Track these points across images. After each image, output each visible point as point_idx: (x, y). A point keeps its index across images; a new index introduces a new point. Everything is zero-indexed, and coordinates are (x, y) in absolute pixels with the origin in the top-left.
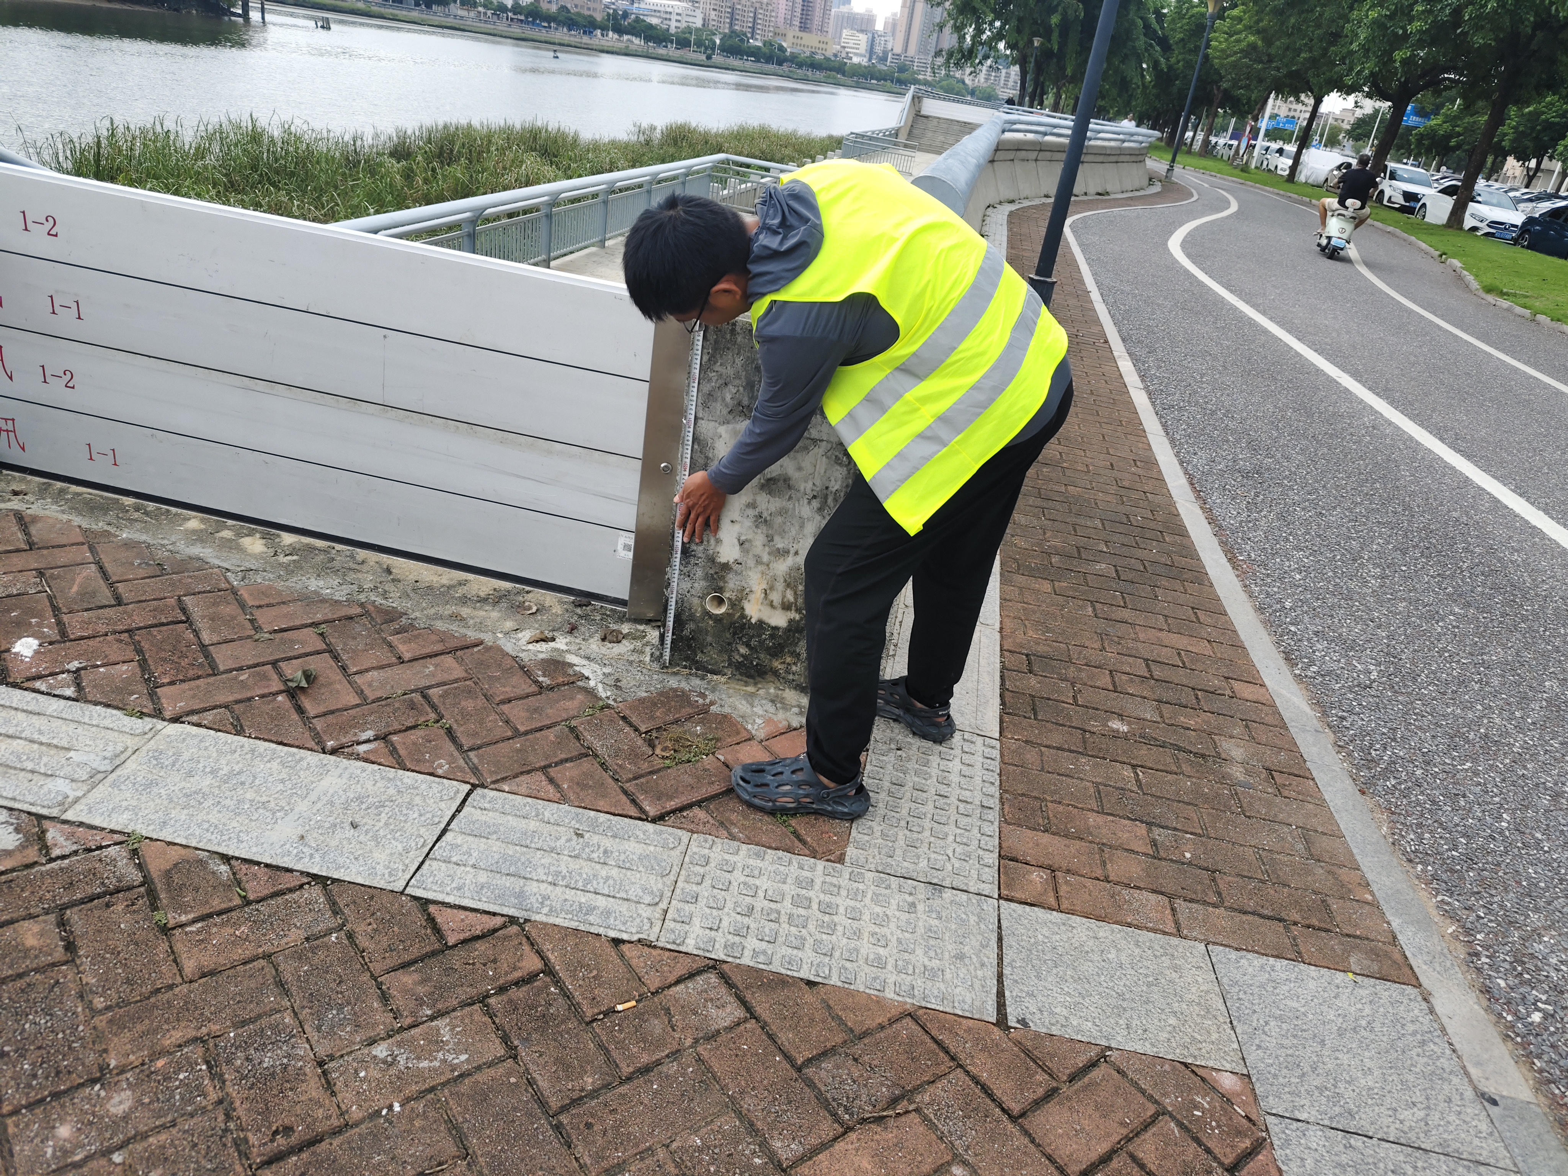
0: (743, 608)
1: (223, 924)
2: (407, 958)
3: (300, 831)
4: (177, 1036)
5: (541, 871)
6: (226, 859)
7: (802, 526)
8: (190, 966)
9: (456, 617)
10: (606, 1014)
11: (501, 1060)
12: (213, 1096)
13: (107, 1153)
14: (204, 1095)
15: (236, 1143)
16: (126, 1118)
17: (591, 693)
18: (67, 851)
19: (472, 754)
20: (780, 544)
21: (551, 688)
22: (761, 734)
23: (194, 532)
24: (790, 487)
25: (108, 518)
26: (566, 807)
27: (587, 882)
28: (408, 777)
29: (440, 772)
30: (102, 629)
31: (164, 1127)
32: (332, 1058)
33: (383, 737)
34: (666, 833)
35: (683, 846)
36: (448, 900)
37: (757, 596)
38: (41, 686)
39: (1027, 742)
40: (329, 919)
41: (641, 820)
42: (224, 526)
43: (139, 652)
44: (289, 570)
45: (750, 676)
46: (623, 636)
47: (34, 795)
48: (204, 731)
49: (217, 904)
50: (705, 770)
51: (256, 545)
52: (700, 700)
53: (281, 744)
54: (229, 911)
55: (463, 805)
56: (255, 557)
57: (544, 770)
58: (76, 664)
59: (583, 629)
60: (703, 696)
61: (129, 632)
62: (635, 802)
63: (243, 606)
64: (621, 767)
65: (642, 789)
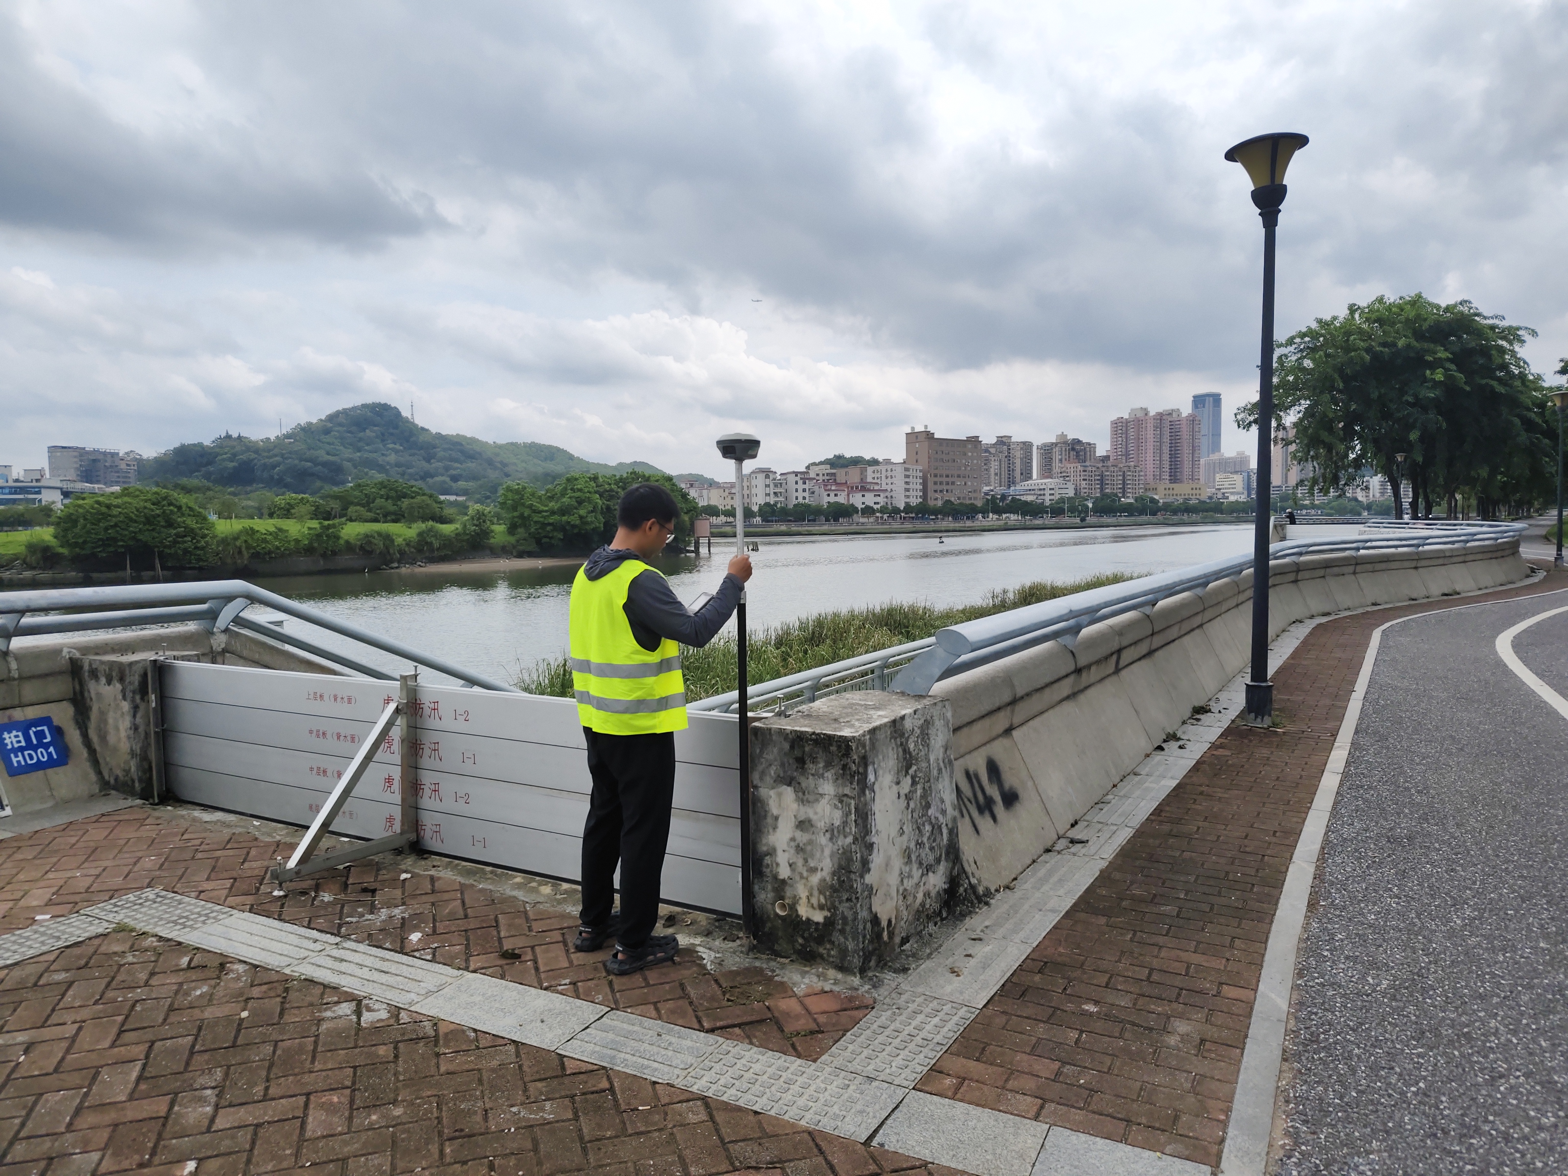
0: (797, 910)
1: (464, 1055)
2: (543, 1076)
4: (429, 1093)
5: (629, 1048)
6: (475, 1031)
7: (823, 851)
8: (443, 1069)
10: (632, 1110)
11: (570, 1120)
12: (435, 1115)
13: (388, 1127)
14: (432, 1114)
15: (439, 1132)
16: (399, 1117)
17: (704, 967)
18: (406, 1021)
19: (618, 994)
20: (812, 864)
22: (801, 994)
23: (517, 883)
24: (812, 826)
25: (476, 878)
26: (660, 1022)
27: (652, 1055)
28: (579, 1002)
29: (597, 1001)
30: (453, 929)
31: (411, 1122)
32: (491, 1109)
33: (574, 984)
34: (711, 1038)
35: (718, 1045)
36: (575, 1056)
37: (804, 900)
38: (417, 954)
39: (1003, 1012)
40: (513, 1058)
41: (699, 1030)
42: (534, 880)
43: (468, 940)
44: (559, 902)
45: (807, 960)
46: (738, 938)
47: (400, 999)
48: (486, 977)
49: (464, 1047)
50: (753, 1009)
51: (546, 890)
52: (770, 974)
53: (521, 984)
54: (469, 1050)
55: (602, 1016)
56: (544, 896)
57: (655, 1004)
58: (436, 945)
59: (715, 934)
60: (773, 971)
61: (466, 931)
62: (700, 1022)
63: (527, 919)
64: (701, 1004)
65: (708, 1016)
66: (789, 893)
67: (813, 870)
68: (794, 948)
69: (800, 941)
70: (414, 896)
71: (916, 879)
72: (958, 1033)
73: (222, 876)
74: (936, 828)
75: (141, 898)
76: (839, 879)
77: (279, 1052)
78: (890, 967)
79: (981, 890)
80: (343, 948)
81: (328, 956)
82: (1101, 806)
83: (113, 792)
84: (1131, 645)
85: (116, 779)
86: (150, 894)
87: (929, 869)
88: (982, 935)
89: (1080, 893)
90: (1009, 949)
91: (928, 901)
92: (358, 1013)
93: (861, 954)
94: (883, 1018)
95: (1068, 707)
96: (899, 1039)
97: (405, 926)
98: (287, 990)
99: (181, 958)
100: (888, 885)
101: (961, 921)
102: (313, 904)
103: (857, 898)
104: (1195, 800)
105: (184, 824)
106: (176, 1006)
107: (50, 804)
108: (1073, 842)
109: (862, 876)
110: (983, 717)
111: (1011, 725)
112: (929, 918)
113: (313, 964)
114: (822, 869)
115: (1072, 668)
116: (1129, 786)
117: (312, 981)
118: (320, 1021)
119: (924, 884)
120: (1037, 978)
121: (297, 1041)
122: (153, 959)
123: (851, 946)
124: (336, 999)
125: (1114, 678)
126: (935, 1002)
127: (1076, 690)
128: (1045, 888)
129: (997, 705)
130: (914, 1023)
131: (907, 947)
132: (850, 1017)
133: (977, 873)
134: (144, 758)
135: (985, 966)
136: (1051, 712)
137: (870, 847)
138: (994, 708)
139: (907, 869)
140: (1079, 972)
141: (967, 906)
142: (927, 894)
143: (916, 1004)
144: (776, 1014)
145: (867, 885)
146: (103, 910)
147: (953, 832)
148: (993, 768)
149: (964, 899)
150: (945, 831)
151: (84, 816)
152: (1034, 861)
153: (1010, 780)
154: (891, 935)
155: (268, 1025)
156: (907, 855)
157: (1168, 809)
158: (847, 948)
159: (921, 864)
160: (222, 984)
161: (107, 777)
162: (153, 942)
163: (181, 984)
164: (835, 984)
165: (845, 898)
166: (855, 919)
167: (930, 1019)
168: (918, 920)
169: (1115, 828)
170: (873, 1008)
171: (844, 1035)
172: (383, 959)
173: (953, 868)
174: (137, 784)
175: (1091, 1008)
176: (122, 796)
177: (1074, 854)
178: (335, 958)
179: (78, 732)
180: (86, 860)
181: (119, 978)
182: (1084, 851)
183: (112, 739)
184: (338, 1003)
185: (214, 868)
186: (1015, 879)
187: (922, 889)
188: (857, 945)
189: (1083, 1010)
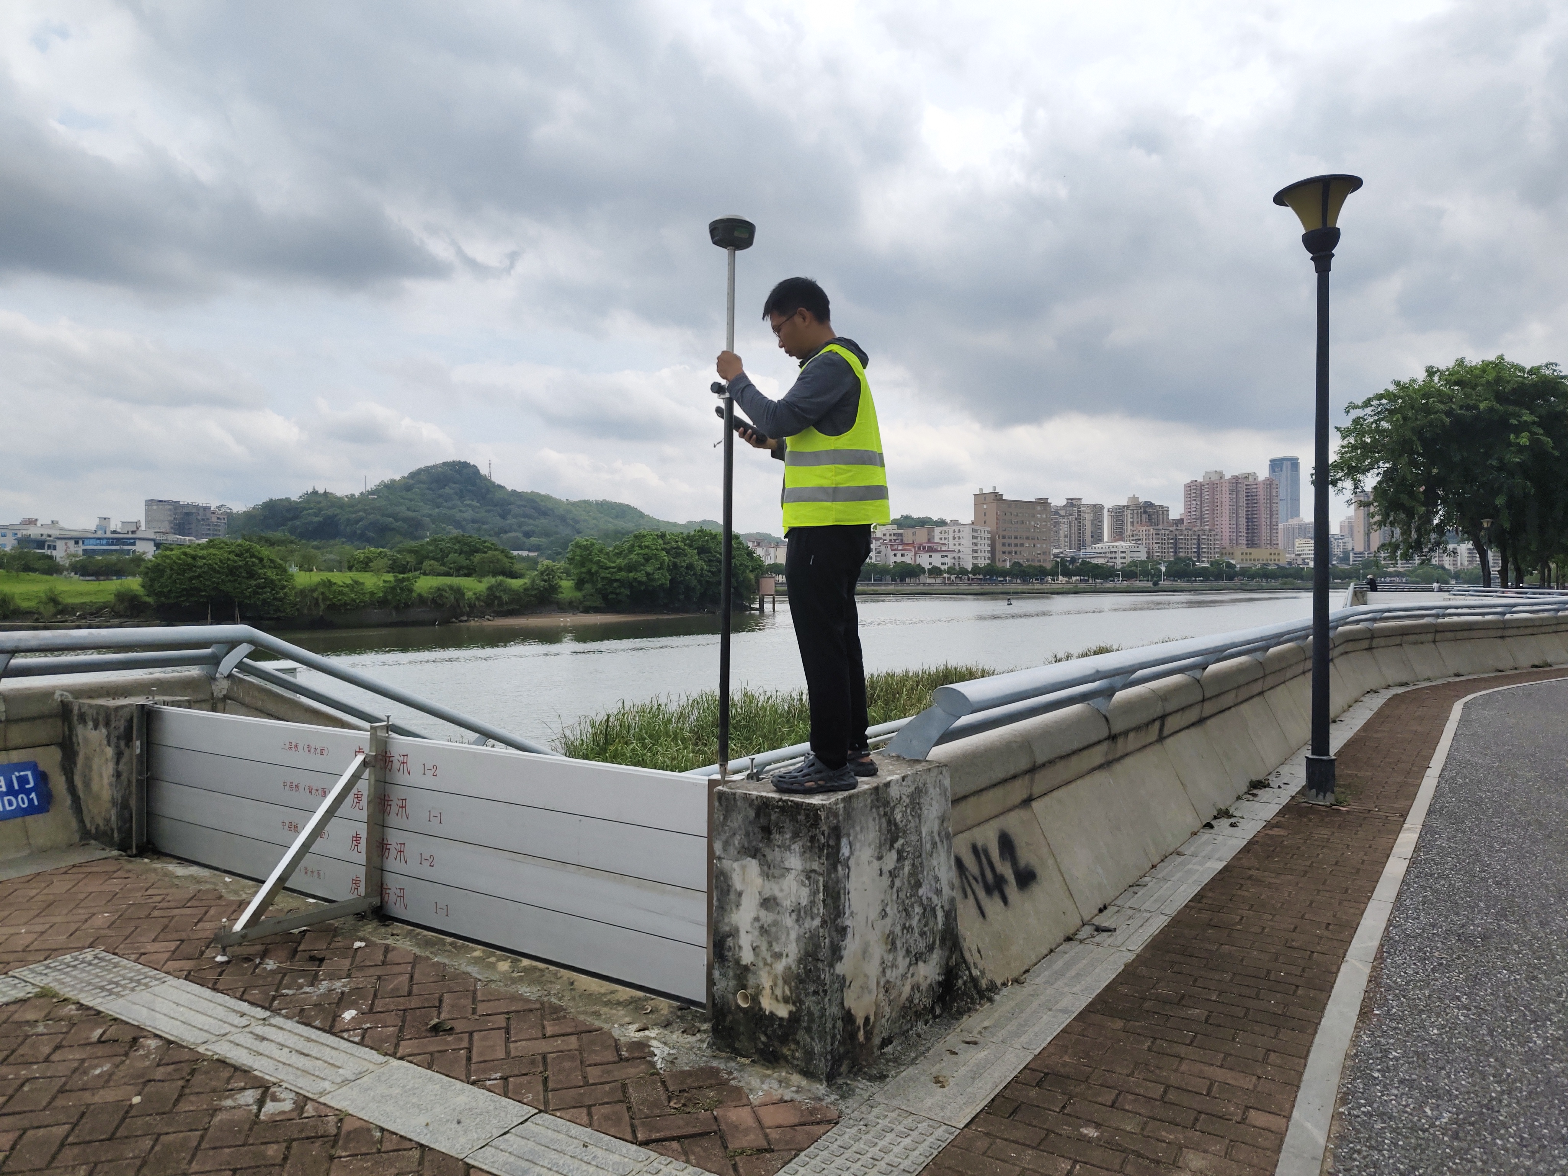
0: (760, 1003)
1: (361, 1160)
3: (429, 1121)
5: (547, 1161)
6: (382, 1130)
7: (788, 934)
9: (597, 1014)
17: (653, 1065)
18: (310, 1115)
19: (550, 1093)
20: (777, 948)
21: (627, 1060)
22: (757, 1102)
23: (475, 958)
24: (777, 904)
25: (433, 950)
26: (589, 1130)
28: (505, 1101)
29: (525, 1100)
30: (392, 1007)
33: (505, 1079)
34: (643, 1152)
35: (649, 1161)
36: (485, 1167)
37: (767, 992)
38: (345, 1035)
39: (987, 1134)
40: (415, 1167)
41: (632, 1143)
42: (493, 954)
43: (403, 1021)
44: (514, 981)
45: (770, 1062)
46: (699, 1031)
47: (309, 1087)
48: (412, 1065)
49: (364, 1150)
50: (697, 1119)
51: (504, 966)
52: (726, 1076)
53: (447, 1076)
54: (368, 1154)
55: (527, 1120)
56: (500, 973)
57: (589, 1107)
58: (368, 1025)
59: (675, 1025)
60: (731, 1073)
61: (405, 1010)
62: (634, 1132)
63: (474, 1000)
64: (640, 1110)
65: (644, 1124)
66: (751, 982)
67: (778, 956)
68: (755, 1047)
69: (763, 1038)
70: (362, 968)
71: (901, 970)
72: (930, 1158)
73: (170, 937)
74: (929, 910)
75: (76, 959)
76: (805, 968)
77: (157, 1149)
78: (865, 1073)
79: (984, 983)
80: (270, 1025)
81: (251, 1033)
82: (1135, 889)
83: (92, 842)
84: (1177, 711)
85: (97, 829)
86: (89, 955)
87: (919, 958)
88: (978, 1038)
89: (1098, 991)
90: (1007, 1056)
91: (917, 995)
92: (261, 1103)
93: (829, 1057)
94: (847, 1136)
95: (1100, 777)
96: (860, 1163)
97: (342, 1001)
98: (193, 1072)
99: (93, 1029)
100: (866, 976)
101: (957, 1019)
102: (254, 972)
103: (825, 992)
104: (1242, 885)
105: (153, 877)
106: (67, 1088)
107: (26, 852)
108: (1099, 929)
109: (831, 965)
110: (994, 785)
111: (1031, 795)
112: (918, 1015)
113: (231, 1042)
114: (787, 956)
115: (1105, 734)
116: (1170, 868)
117: (224, 1062)
118: (217, 1110)
119: (913, 975)
120: (1033, 1092)
121: (182, 1135)
122: (64, 1030)
123: (817, 1047)
124: (242, 1084)
125: (1158, 747)
126: (910, 1119)
127: (1111, 758)
128: (1060, 983)
129: (1012, 772)
130: (881, 1144)
131: (889, 1049)
132: (808, 1133)
133: (981, 964)
134: (124, 806)
135: (975, 1075)
136: (1080, 782)
137: (843, 931)
138: (1009, 776)
139: (891, 957)
140: (1083, 1087)
141: (967, 1003)
142: (916, 987)
143: (888, 1120)
144: (723, 1127)
145: (838, 976)
146: (32, 971)
147: (951, 915)
148: (1006, 844)
149: (964, 993)
150: (940, 914)
151: (54, 867)
152: (1051, 951)
153: (1025, 857)
154: (869, 1035)
155: (157, 1114)
156: (891, 942)
157: (1210, 894)
158: (813, 1049)
159: (908, 951)
160: (128, 1062)
161: (88, 826)
162: (71, 1010)
163: (83, 1061)
164: (797, 1092)
165: (811, 990)
166: (822, 1015)
167: (900, 1139)
168: (904, 1017)
169: (1148, 915)
170: (837, 1123)
171: (796, 1156)
172: (309, 1040)
173: (950, 957)
174: (116, 835)
175: (1091, 1132)
176: (100, 846)
177: (1098, 945)
178: (257, 1035)
179: (63, 778)
180: (37, 915)
181: (21, 1051)
182: (1109, 941)
183: (95, 787)
184: (243, 1089)
185: (166, 927)
186: (1027, 971)
187: (909, 980)
188: (824, 1047)
189: (1081, 1134)
